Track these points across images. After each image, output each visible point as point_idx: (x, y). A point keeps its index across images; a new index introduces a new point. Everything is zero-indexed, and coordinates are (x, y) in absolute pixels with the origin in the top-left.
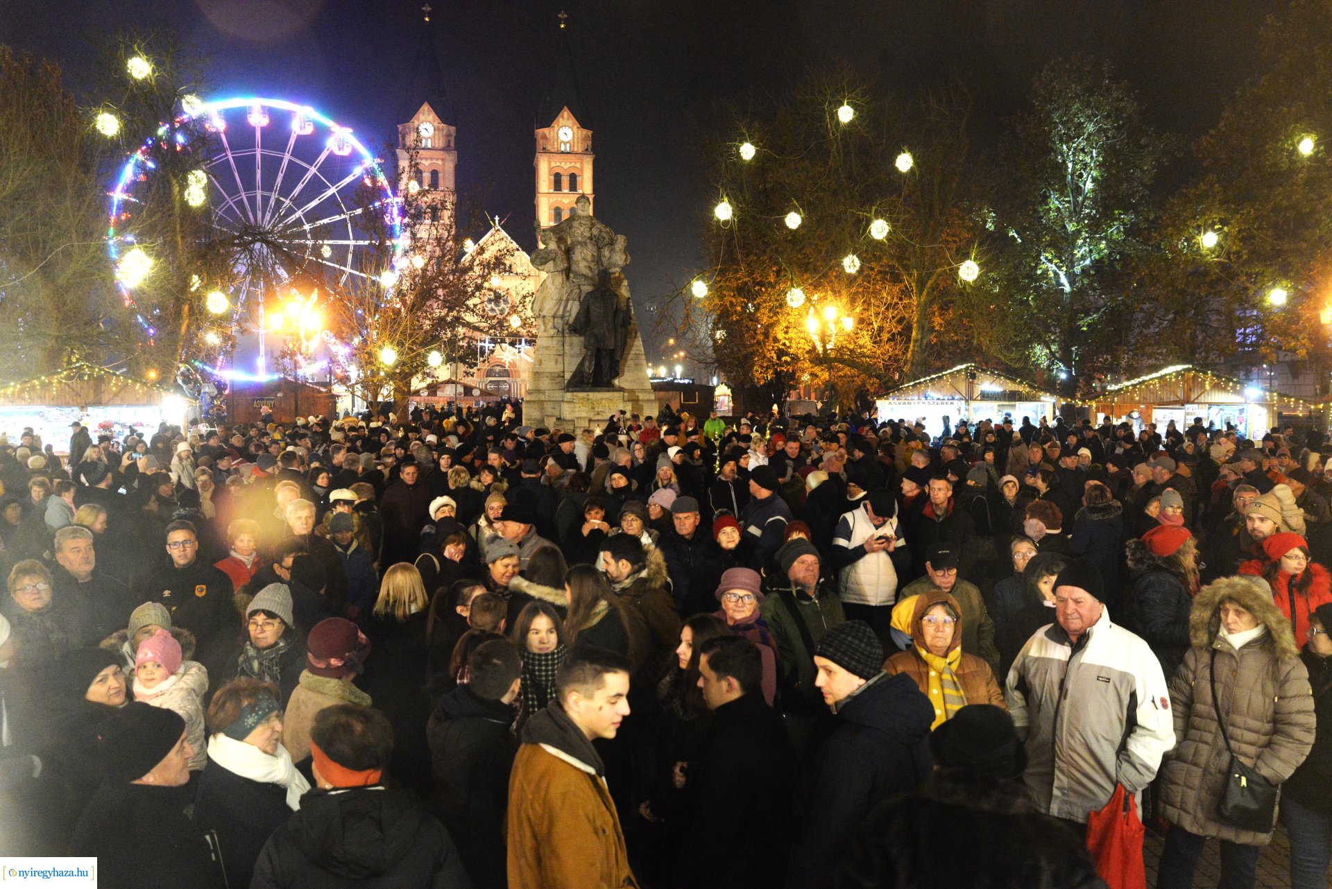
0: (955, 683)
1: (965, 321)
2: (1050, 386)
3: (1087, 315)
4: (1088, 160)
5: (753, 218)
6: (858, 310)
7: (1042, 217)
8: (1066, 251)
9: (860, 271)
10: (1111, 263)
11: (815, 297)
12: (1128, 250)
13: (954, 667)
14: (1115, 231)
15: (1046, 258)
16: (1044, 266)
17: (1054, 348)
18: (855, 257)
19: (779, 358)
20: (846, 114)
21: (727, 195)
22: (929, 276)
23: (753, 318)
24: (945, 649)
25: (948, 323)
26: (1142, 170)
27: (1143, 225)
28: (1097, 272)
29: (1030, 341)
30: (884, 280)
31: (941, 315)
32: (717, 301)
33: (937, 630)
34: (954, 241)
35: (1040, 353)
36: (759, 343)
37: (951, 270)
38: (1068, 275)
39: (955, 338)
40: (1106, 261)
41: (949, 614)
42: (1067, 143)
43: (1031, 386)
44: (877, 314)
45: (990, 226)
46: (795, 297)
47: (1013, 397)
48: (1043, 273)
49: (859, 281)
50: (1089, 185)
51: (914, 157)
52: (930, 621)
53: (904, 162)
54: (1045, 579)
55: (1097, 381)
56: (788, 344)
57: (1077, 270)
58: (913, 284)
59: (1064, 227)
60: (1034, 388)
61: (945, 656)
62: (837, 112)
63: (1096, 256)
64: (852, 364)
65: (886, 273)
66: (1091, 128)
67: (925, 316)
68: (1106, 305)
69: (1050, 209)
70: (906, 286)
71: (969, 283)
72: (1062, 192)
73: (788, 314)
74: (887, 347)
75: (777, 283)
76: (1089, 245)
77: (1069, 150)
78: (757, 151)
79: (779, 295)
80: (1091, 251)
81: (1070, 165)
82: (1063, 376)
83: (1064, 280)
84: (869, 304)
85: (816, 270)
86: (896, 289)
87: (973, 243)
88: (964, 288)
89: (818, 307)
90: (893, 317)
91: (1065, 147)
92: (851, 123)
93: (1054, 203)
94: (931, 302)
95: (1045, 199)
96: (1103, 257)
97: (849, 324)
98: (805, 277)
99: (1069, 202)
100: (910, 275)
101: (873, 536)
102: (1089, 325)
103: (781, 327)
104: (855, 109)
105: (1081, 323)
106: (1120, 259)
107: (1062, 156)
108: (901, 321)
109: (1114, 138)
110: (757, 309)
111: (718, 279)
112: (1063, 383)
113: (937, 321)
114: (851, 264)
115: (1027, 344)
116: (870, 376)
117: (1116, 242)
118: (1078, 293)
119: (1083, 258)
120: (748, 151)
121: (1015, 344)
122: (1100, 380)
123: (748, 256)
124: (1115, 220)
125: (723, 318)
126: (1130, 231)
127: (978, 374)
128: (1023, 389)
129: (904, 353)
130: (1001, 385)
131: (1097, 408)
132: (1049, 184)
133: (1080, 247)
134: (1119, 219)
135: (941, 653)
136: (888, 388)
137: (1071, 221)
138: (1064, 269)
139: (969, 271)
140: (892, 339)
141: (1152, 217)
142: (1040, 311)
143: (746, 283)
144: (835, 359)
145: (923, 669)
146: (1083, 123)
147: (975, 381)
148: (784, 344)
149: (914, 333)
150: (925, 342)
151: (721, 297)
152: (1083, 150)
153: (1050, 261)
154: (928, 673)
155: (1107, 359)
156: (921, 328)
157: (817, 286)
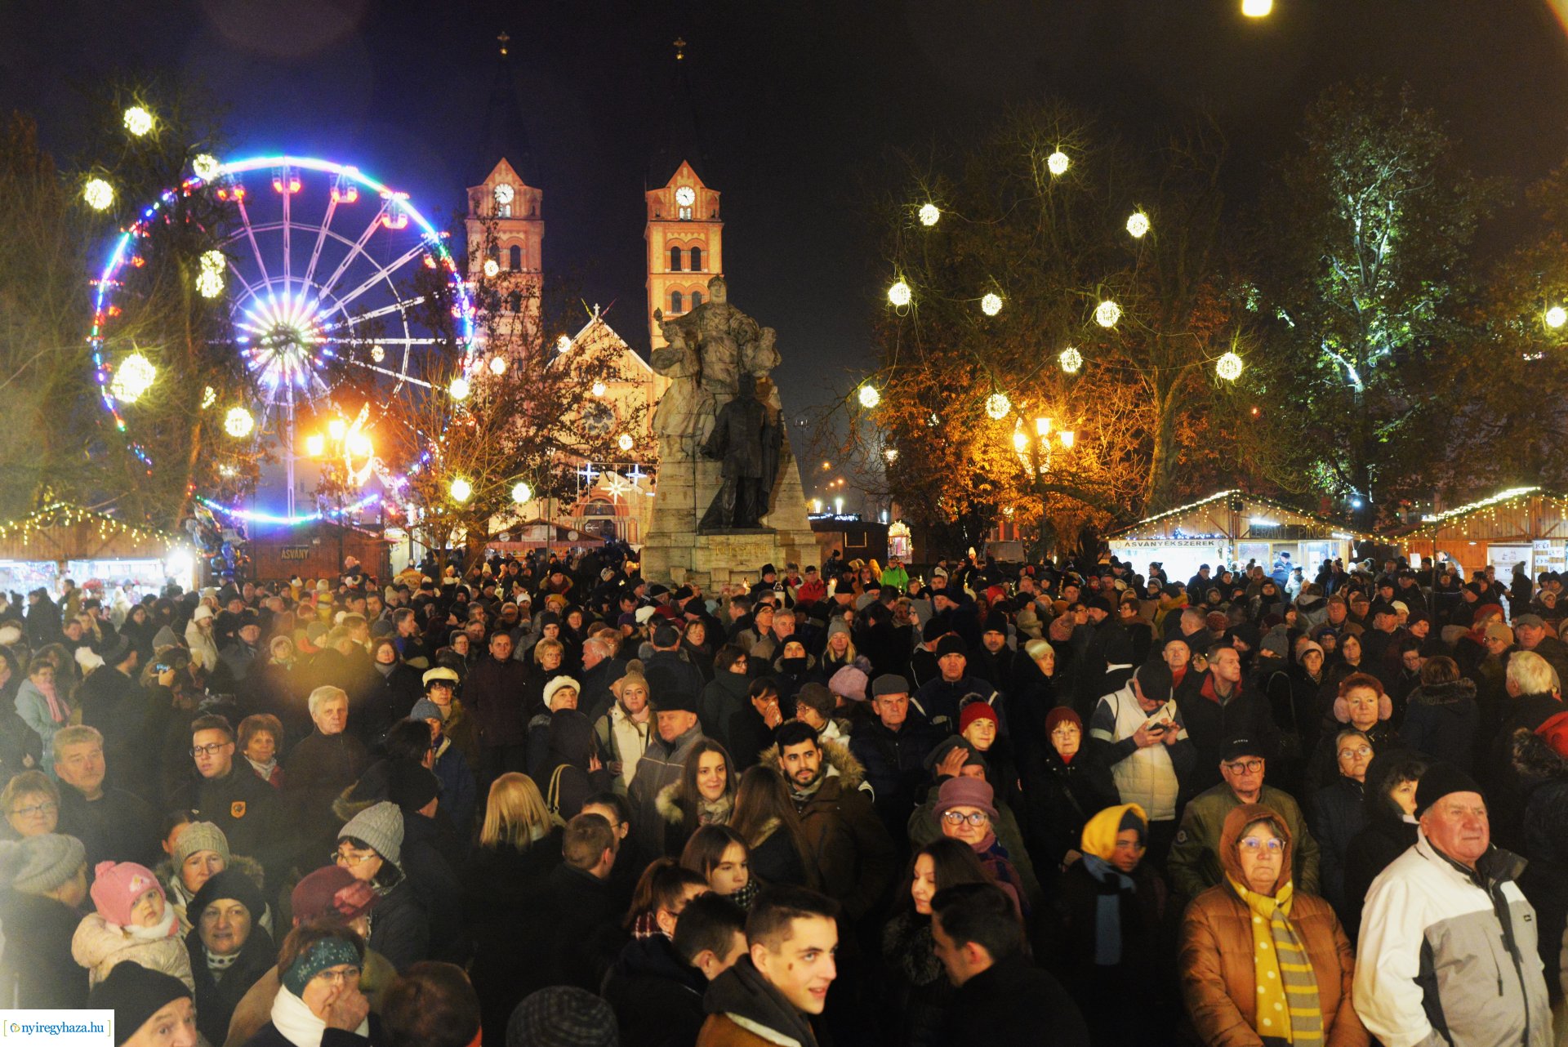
0: (1289, 933)
1: (1224, 433)
2: (1340, 518)
3: (1387, 421)
4: (1382, 215)
5: (939, 302)
6: (1080, 421)
7: (1322, 293)
8: (1356, 337)
9: (1082, 369)
10: (1419, 351)
11: (1024, 405)
12: (1441, 334)
13: (1286, 909)
14: (1422, 308)
15: (1329, 347)
16: (1326, 358)
17: (1343, 466)
18: (1075, 350)
19: (976, 486)
20: (1058, 163)
21: (904, 273)
22: (1175, 375)
23: (938, 431)
24: (1271, 885)
25: (1202, 435)
26: (1456, 225)
27: (1462, 300)
28: (1399, 364)
29: (1312, 458)
30: (1113, 381)
31: (1191, 425)
32: (892, 412)
33: (1261, 857)
34: (1208, 328)
35: (1325, 475)
36: (948, 466)
37: (1204, 365)
38: (1360, 369)
39: (1211, 456)
40: (1412, 349)
41: (1276, 836)
42: (1353, 193)
43: (1317, 519)
44: (1106, 426)
45: (1251, 305)
46: (998, 405)
47: (1295, 533)
48: (1325, 367)
49: (1081, 382)
50: (1385, 249)
51: (1151, 218)
52: (1251, 844)
53: (1138, 225)
54: (1404, 785)
55: (1402, 510)
56: (988, 468)
57: (1372, 361)
58: (1154, 386)
59: (1353, 305)
60: (1323, 521)
61: (1273, 894)
62: (1046, 161)
63: (1396, 343)
64: (1074, 493)
65: (1117, 372)
66: (1385, 172)
67: (1170, 426)
68: (1412, 407)
69: (1333, 281)
70: (1143, 388)
71: (1229, 383)
72: (1349, 260)
73: (987, 428)
74: (1120, 469)
75: (970, 387)
76: (1388, 328)
77: (1357, 202)
78: (942, 215)
79: (977, 402)
80: (1389, 336)
81: (1358, 223)
82: (1357, 504)
83: (1353, 375)
84: (1095, 413)
85: (1022, 369)
86: (1131, 392)
87: (1235, 329)
88: (1224, 389)
89: (1028, 417)
90: (1127, 430)
91: (1350, 199)
92: (1066, 176)
93: (1338, 273)
94: (1179, 409)
95: (1325, 268)
96: (1405, 345)
97: (1068, 439)
98: (1009, 378)
99: (1357, 271)
100: (1149, 373)
101: (1145, 724)
102: (1390, 435)
103: (978, 445)
104: (1071, 157)
105: (1379, 432)
106: (1431, 346)
107: (1347, 210)
108: (1138, 433)
109: (1417, 185)
110: (944, 420)
111: (894, 383)
112: (1356, 513)
113: (1186, 434)
114: (1070, 360)
115: (1306, 462)
116: (1099, 509)
117: (1423, 324)
118: (1374, 393)
119: (1379, 345)
120: (930, 214)
121: (1292, 463)
122: (1407, 508)
123: (931, 352)
124: (1423, 293)
125: (900, 435)
126: (1444, 308)
127: (1245, 504)
128: (1308, 522)
129: (1142, 478)
130: (1277, 517)
131: (1410, 547)
132: (1331, 248)
133: (1375, 331)
134: (1428, 292)
135: (1266, 891)
136: (1125, 523)
137: (1361, 296)
138: (1354, 360)
139: (1230, 367)
140: (1127, 457)
141: (1473, 289)
142: (1323, 418)
143: (930, 388)
144: (1052, 487)
145: (1242, 914)
146: (1374, 167)
147: (1242, 513)
148: (983, 468)
149: (1156, 450)
150: (1171, 461)
151: (898, 407)
152: (1375, 203)
153: (1335, 351)
154: (1250, 920)
155: (1417, 480)
156: (1166, 443)
157: (1024, 391)
